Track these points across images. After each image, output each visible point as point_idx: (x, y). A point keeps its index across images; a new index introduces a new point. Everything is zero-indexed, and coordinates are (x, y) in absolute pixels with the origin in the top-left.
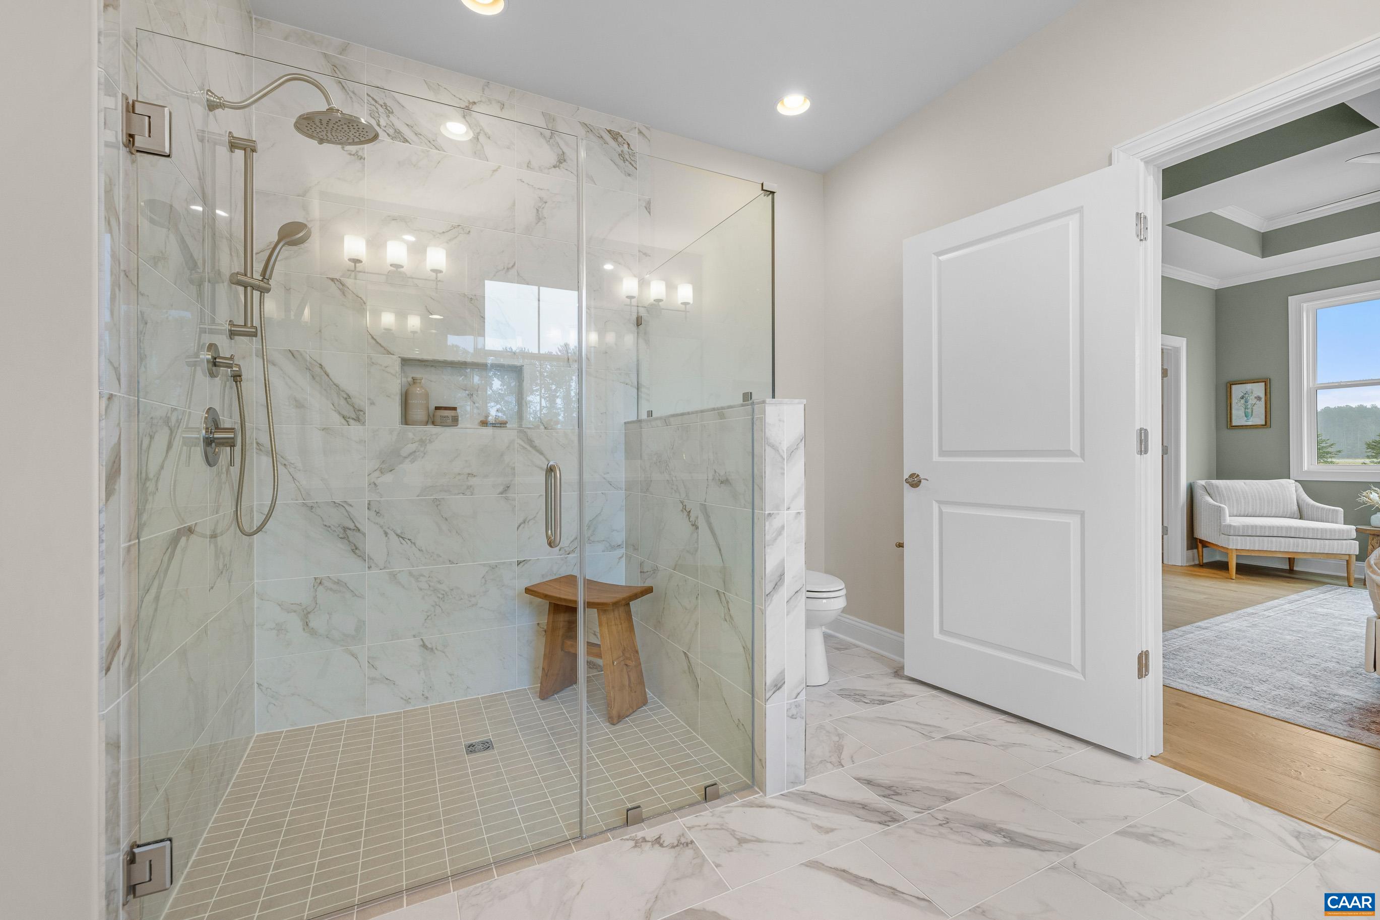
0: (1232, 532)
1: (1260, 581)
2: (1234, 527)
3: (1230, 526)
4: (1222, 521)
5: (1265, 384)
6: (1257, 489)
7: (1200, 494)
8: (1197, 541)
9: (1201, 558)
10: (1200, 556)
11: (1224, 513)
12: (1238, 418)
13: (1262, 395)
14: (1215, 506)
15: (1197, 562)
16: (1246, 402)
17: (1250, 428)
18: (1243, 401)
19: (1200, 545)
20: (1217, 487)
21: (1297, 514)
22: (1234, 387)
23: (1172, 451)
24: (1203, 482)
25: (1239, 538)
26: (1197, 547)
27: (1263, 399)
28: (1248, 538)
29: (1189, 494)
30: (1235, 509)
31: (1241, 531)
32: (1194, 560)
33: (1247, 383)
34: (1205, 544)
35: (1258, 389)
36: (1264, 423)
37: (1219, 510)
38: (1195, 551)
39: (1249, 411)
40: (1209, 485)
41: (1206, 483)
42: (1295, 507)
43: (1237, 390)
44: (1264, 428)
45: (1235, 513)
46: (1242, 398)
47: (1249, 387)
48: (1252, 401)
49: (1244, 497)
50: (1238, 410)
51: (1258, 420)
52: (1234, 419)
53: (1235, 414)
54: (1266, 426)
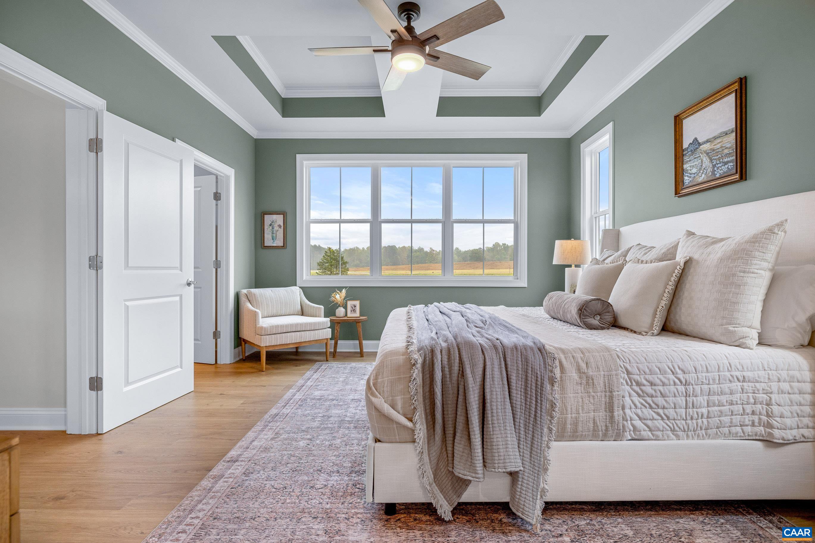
0: (263, 333)
1: (280, 369)
2: (265, 328)
3: (262, 327)
4: (257, 323)
5: (284, 216)
6: (278, 295)
7: (243, 299)
8: (241, 340)
9: (244, 353)
10: (244, 352)
11: (258, 316)
12: (268, 242)
13: (282, 225)
14: (252, 311)
15: (241, 357)
16: (273, 228)
17: (275, 248)
18: (271, 228)
19: (243, 343)
20: (254, 295)
21: (300, 313)
22: (266, 216)
23: (223, 265)
24: (245, 291)
25: (267, 336)
26: (241, 345)
27: (282, 227)
28: (273, 336)
29: (236, 300)
30: (266, 312)
31: (269, 331)
32: (239, 356)
33: (274, 214)
34: (246, 341)
35: (279, 219)
36: (283, 245)
37: (255, 314)
38: (240, 347)
39: (274, 235)
40: (250, 293)
41: (247, 291)
42: (300, 307)
43: (268, 219)
44: (283, 249)
45: (266, 315)
46: (270, 225)
47: (275, 217)
48: (276, 228)
49: (271, 303)
50: (268, 234)
51: (279, 242)
52: (266, 240)
53: (266, 235)
54: (284, 247)
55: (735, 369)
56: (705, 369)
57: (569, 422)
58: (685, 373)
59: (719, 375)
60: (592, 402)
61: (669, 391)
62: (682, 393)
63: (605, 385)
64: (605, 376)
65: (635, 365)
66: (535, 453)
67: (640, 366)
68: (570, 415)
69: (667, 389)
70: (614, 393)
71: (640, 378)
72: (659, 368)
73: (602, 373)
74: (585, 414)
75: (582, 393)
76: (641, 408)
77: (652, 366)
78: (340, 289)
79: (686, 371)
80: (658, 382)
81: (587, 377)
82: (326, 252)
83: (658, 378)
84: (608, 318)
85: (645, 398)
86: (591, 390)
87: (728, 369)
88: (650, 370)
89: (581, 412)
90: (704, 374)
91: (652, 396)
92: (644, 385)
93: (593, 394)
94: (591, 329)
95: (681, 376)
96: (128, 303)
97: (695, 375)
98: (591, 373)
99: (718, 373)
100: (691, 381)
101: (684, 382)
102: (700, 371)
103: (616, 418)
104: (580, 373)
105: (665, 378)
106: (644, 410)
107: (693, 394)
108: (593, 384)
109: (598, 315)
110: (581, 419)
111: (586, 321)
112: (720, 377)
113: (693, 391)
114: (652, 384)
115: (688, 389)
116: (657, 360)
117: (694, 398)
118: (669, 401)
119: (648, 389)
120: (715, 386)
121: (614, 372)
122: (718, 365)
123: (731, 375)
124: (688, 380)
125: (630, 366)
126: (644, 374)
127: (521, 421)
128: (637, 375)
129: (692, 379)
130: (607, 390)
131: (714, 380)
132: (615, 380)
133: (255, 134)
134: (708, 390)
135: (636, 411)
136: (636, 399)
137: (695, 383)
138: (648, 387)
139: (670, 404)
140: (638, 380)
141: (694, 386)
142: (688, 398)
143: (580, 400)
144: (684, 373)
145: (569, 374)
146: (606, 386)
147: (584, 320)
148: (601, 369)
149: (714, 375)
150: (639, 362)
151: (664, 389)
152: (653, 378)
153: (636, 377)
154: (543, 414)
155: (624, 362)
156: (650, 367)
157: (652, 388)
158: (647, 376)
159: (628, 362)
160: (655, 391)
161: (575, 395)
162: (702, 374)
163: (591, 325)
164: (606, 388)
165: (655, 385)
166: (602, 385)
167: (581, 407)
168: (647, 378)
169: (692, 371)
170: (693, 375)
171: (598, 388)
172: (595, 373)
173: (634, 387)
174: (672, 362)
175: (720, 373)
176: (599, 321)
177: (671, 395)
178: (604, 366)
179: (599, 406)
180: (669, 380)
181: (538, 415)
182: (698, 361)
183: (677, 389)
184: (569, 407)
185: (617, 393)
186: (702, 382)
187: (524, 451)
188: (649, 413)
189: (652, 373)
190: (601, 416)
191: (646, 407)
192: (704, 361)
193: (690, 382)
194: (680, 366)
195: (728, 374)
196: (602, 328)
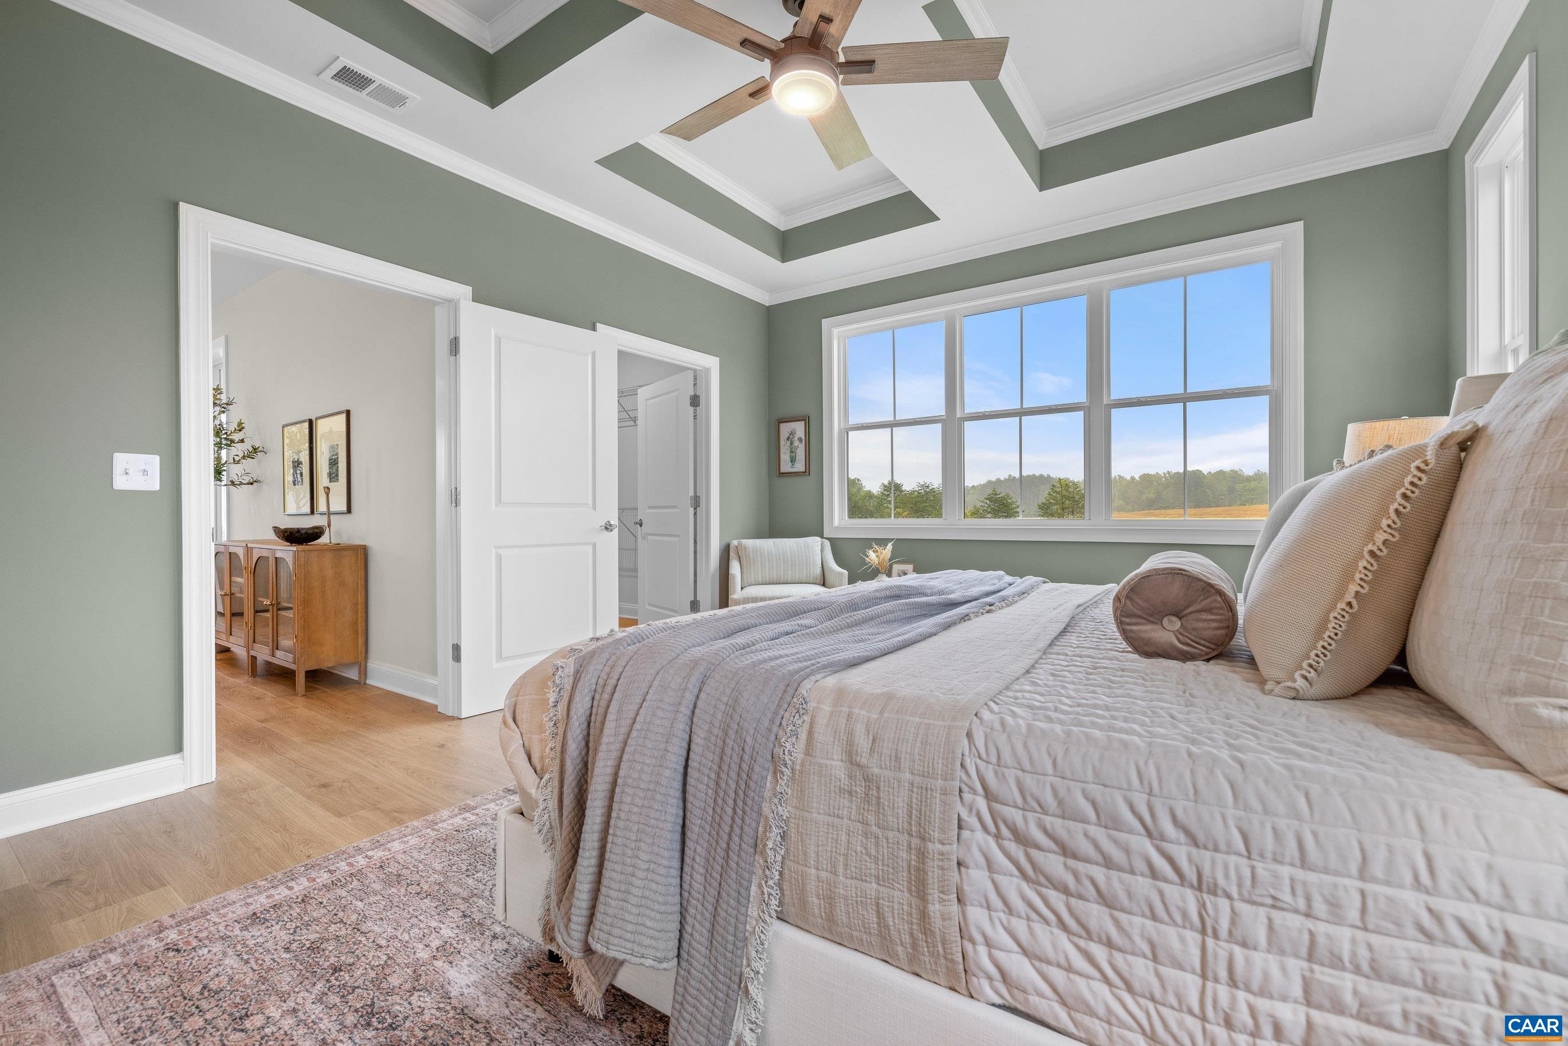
4: (733, 593)
5: (805, 423)
6: (783, 550)
12: (785, 467)
13: (803, 437)
14: (731, 573)
16: (791, 444)
17: (794, 476)
18: (789, 442)
21: (819, 580)
22: (782, 425)
23: (703, 502)
27: (804, 442)
33: (792, 421)
35: (799, 428)
36: (805, 469)
39: (793, 455)
41: (745, 543)
42: (818, 571)
43: (785, 429)
44: (805, 475)
46: (788, 439)
47: (793, 425)
48: (796, 443)
49: (769, 561)
50: (785, 453)
51: (800, 467)
52: (782, 463)
53: (782, 456)
54: (806, 473)
55: (1456, 889)
56: (1291, 849)
57: (812, 887)
58: (1197, 846)
59: (1363, 894)
60: (873, 852)
61: (1130, 895)
62: (1185, 915)
63: (911, 813)
64: (912, 784)
65: (1011, 774)
66: (720, 939)
67: (1029, 781)
68: (813, 871)
69: (1121, 881)
70: (930, 845)
71: (1025, 819)
72: (1094, 804)
73: (908, 776)
74: (854, 882)
75: (850, 819)
76: (1028, 919)
77: (1069, 790)
78: (882, 542)
79: (1201, 838)
80: (1085, 847)
81: (867, 779)
82: (1053, 486)
83: (1086, 835)
84: (1207, 625)
85: (1044, 890)
86: (871, 818)
87: (1416, 877)
88: (1060, 803)
89: (841, 870)
90: (1285, 871)
91: (1065, 891)
92: (1038, 847)
93: (874, 829)
94: (1148, 655)
95: (1181, 852)
96: (500, 551)
97: (1243, 862)
98: (876, 770)
99: (1359, 884)
100: (1221, 881)
101: (1191, 875)
102: (1269, 855)
103: (937, 923)
104: (852, 764)
105: (1115, 841)
106: (1038, 927)
107: (1230, 933)
108: (878, 803)
109: (1174, 619)
110: (842, 891)
111: (1132, 631)
112: (1370, 903)
113: (1233, 922)
114: (1065, 851)
115: (1209, 905)
116: (1096, 773)
117: (1238, 950)
118: (1127, 927)
119: (1054, 864)
120: (1344, 934)
121: (940, 783)
122: (1363, 851)
123: (1430, 910)
124: (1207, 872)
125: (996, 772)
126: (1038, 809)
127: (699, 849)
128: (1016, 807)
129: (1227, 876)
130: (914, 828)
131: (1334, 905)
132: (938, 808)
133: (765, 299)
134: (1306, 937)
135: (1009, 922)
136: (1012, 885)
137: (1240, 894)
138: (1052, 856)
139: (1130, 938)
140: (1015, 824)
141: (1240, 906)
142: (1210, 942)
143: (844, 837)
144: (1194, 841)
145: (819, 760)
146: (911, 817)
147: (1128, 627)
148: (905, 764)
149: (1335, 886)
150: (1028, 767)
151: (1108, 878)
152: (1068, 831)
153: (1014, 815)
154: (744, 846)
155: (980, 757)
156: (1062, 792)
157: (1065, 865)
158: (1048, 820)
159: (994, 759)
160: (1076, 875)
161: (831, 819)
162: (1278, 868)
163: (1148, 642)
164: (910, 824)
165: (1075, 857)
166: (902, 812)
167: (841, 859)
168: (1048, 826)
169: (1229, 844)
170: (1233, 859)
171: (890, 818)
172: (887, 773)
173: (1006, 844)
174: (1150, 793)
175: (1369, 887)
176: (1178, 634)
177: (1135, 908)
178: (917, 757)
179: (891, 870)
180: (1127, 851)
181: (734, 847)
182: (1266, 811)
183: (1162, 894)
184: (812, 847)
185: (938, 846)
186: (1274, 898)
187: (696, 923)
188: (1054, 946)
189: (1066, 813)
190: (896, 900)
191: (1047, 922)
192: (1298, 817)
193: (1216, 885)
194: (1180, 814)
195: (1411, 899)
196: (1185, 657)
